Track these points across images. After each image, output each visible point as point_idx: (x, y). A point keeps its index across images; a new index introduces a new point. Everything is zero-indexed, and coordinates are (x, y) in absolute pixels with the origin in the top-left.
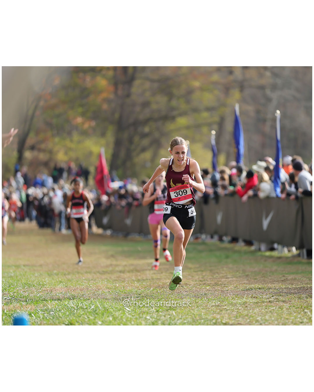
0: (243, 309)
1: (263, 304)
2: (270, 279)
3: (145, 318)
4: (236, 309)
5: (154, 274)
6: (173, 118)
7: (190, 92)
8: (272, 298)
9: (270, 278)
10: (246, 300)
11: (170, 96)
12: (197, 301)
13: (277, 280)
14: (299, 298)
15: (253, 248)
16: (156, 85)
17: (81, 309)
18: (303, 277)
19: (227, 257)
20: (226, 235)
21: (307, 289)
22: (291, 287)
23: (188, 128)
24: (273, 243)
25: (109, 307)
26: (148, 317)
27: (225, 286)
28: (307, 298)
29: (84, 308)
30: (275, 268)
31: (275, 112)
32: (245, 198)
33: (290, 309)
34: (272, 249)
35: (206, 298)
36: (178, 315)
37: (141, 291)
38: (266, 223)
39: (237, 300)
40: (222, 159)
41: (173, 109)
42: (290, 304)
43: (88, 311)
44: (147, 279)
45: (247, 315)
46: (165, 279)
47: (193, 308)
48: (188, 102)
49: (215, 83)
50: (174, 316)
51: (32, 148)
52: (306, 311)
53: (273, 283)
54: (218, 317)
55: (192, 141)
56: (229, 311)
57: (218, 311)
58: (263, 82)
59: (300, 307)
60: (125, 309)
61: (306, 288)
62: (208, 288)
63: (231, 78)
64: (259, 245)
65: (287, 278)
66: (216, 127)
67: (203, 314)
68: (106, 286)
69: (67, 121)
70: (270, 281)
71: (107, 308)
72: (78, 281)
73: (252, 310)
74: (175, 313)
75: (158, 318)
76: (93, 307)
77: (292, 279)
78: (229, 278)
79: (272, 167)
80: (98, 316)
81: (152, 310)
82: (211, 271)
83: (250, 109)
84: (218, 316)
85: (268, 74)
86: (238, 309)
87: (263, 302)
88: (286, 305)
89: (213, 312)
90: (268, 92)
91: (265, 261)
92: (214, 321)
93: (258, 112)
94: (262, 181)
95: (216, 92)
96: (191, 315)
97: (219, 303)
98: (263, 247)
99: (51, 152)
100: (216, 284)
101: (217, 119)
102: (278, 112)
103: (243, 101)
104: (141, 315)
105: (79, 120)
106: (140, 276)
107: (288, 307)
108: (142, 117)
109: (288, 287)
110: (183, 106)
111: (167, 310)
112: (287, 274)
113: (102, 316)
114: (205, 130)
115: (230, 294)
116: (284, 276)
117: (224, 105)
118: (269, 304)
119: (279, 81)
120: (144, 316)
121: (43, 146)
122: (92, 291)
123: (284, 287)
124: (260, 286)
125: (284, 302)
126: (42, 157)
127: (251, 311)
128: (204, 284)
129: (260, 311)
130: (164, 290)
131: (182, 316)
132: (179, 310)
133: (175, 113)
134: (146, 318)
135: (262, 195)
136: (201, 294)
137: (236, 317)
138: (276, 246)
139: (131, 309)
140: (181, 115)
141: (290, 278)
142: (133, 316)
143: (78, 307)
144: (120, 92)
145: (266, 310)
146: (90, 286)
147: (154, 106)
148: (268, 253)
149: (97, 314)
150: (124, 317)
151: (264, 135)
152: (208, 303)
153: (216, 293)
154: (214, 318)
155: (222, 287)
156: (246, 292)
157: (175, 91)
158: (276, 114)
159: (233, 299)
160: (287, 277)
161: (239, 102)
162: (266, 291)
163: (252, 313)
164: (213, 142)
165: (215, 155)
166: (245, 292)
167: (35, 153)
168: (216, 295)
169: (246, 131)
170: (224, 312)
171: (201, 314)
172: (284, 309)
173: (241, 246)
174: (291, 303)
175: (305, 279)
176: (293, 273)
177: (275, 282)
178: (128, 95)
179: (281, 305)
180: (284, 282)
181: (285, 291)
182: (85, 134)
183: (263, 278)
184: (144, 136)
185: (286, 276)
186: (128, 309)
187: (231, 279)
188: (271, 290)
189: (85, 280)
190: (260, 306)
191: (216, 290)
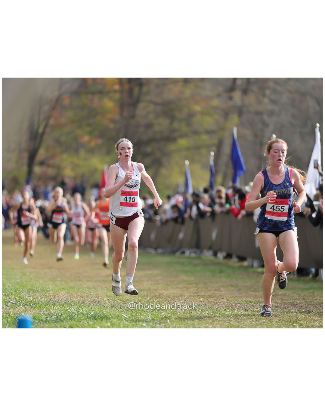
0: (234, 320)
1: (254, 317)
3: (141, 325)
4: (227, 320)
5: (152, 284)
6: (174, 140)
7: (191, 115)
10: (237, 312)
11: (173, 118)
14: (289, 312)
15: (246, 264)
16: (159, 108)
17: (81, 315)
18: (293, 293)
19: (221, 272)
20: (221, 250)
21: (296, 305)
22: (281, 302)
23: (188, 149)
25: (108, 313)
26: (144, 325)
27: (218, 298)
28: (296, 313)
29: (84, 314)
31: (271, 136)
32: (240, 216)
33: (280, 322)
35: (199, 309)
36: (172, 324)
37: (138, 300)
39: (229, 311)
40: (219, 179)
41: (174, 131)
42: (279, 317)
43: (88, 317)
44: (144, 290)
46: (161, 289)
48: (189, 124)
49: (215, 108)
50: (168, 324)
51: (42, 163)
52: (294, 324)
55: (192, 161)
56: (221, 322)
57: (211, 321)
58: (261, 108)
59: (289, 321)
60: (123, 316)
63: (231, 103)
64: (252, 262)
65: (277, 294)
66: (214, 148)
67: (196, 323)
68: (105, 294)
69: (76, 139)
71: (106, 315)
72: (79, 289)
73: (242, 321)
74: (170, 322)
76: (92, 313)
77: (282, 295)
78: (221, 291)
80: (97, 321)
81: (148, 318)
82: (205, 284)
83: (248, 133)
84: (210, 326)
85: (266, 101)
86: (230, 320)
87: (254, 315)
88: (276, 319)
89: (206, 322)
90: (265, 117)
91: (257, 277)
93: (255, 136)
95: (216, 116)
96: (185, 324)
97: (212, 314)
98: (256, 264)
99: (59, 168)
100: (210, 296)
101: (215, 141)
102: (274, 136)
103: (240, 125)
105: (86, 138)
106: (138, 286)
108: (145, 138)
109: (278, 302)
110: (185, 129)
112: (277, 289)
113: (101, 322)
114: (204, 151)
115: (222, 306)
119: (276, 108)
120: (140, 323)
121: (51, 162)
122: (92, 298)
123: (274, 301)
124: (251, 300)
126: (51, 172)
127: (242, 323)
128: (198, 296)
129: (251, 323)
131: (176, 325)
133: (176, 135)
139: (129, 316)
140: (182, 136)
141: (280, 293)
142: (130, 323)
143: (79, 313)
144: (126, 114)
145: (257, 322)
146: (90, 293)
147: (157, 128)
148: (260, 270)
149: (96, 319)
150: (121, 323)
151: (260, 158)
152: (202, 313)
153: (209, 304)
155: (215, 299)
157: (177, 114)
159: (225, 310)
160: (277, 292)
161: (237, 126)
162: (257, 304)
163: (242, 325)
164: (212, 162)
165: (213, 175)
167: (44, 168)
170: (216, 322)
171: (194, 323)
173: (234, 261)
174: (280, 317)
178: (133, 117)
181: (275, 305)
182: (92, 151)
184: (146, 155)
186: (126, 316)
187: (224, 292)
189: (86, 288)
190: (251, 318)
191: (209, 302)
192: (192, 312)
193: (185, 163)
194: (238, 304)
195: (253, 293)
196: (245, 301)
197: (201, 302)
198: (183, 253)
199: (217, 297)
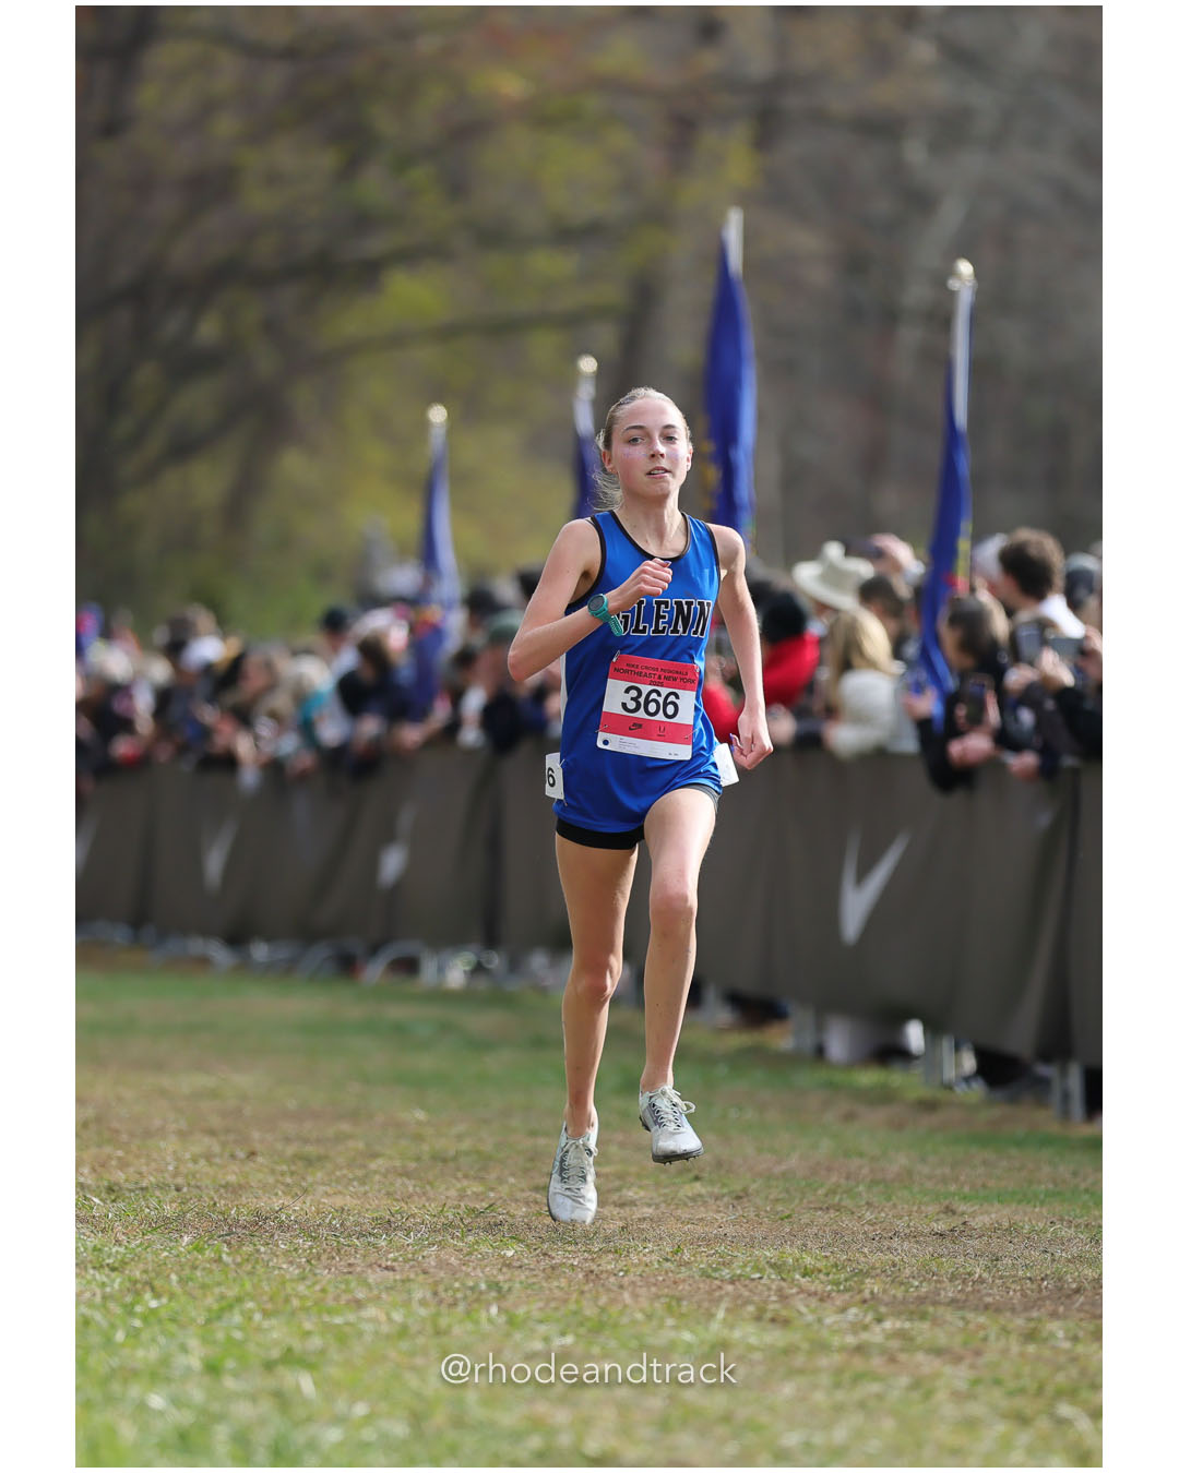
1: (824, 1362)
2: (870, 1223)
5: (209, 1157)
6: (369, 273)
7: (469, 129)
8: (877, 1329)
9: (869, 1216)
10: (725, 1333)
11: (356, 145)
12: (443, 1322)
13: (907, 1231)
14: (1030, 1336)
15: (781, 1038)
16: (274, 78)
18: (1062, 1220)
21: (1077, 1291)
22: (985, 1275)
23: (447, 333)
24: (900, 1017)
26: (157, 1401)
28: (1076, 1340)
30: (900, 1161)
31: (951, 272)
33: (977, 1396)
34: (891, 1053)
35: (494, 1310)
37: (122, 1250)
38: (856, 904)
39: (673, 1327)
41: (363, 221)
42: (972, 1367)
45: (727, 1418)
46: (264, 1187)
47: (419, 1361)
49: (615, 86)
50: (306, 1400)
52: (1065, 1410)
53: (886, 1243)
54: (561, 1416)
55: (469, 411)
58: (886, 94)
59: (1034, 1387)
61: (1074, 1286)
62: (510, 1253)
63: (710, 61)
64: (820, 1027)
65: (964, 1223)
66: (607, 335)
67: (471, 1397)
70: (865, 1233)
74: (316, 1384)
75: (215, 1407)
77: (994, 1230)
78: (633, 1203)
79: (904, 590)
83: (807, 242)
85: (923, 51)
87: (824, 1350)
88: (957, 1376)
90: (915, 152)
91: (849, 1117)
92: (535, 1442)
93: (854, 264)
94: (856, 660)
95: (620, 139)
98: (839, 1043)
101: (612, 292)
102: (965, 268)
103: (768, 198)
104: (116, 1387)
106: (123, 1164)
107: (962, 1385)
108: (183, 255)
109: (970, 1274)
111: (269, 1366)
112: (965, 1198)
114: (542, 346)
115: (635, 1296)
116: (950, 1211)
117: (659, 216)
118: (858, 1363)
119: (983, 100)
120: (135, 1391)
123: (948, 1267)
124: (808, 1260)
125: (938, 1352)
127: (749, 1395)
129: (802, 1400)
130: (258, 1251)
131: (351, 1403)
132: (334, 1372)
133: (376, 245)
134: (142, 1406)
135: (844, 737)
136: (471, 1284)
137: (664, 1425)
138: (915, 1035)
140: (409, 257)
141: (980, 1221)
145: (840, 1396)
147: (258, 201)
148: (869, 1077)
151: (877, 398)
153: (558, 1282)
154: (536, 1424)
155: (589, 1252)
156: (730, 1288)
157: (383, 120)
158: (953, 284)
159: (651, 1321)
160: (966, 1218)
161: (745, 200)
163: (753, 1411)
166: (720, 1288)
168: (558, 1293)
169: (780, 371)
172: (941, 1396)
173: (712, 1024)
174: (981, 1361)
175: (1067, 1233)
176: (1002, 1197)
177: (895, 1243)
179: (926, 1370)
180: (947, 1242)
181: (950, 1292)
183: (832, 1214)
184: (190, 365)
185: (962, 1207)
188: (872, 1286)
190: (801, 1372)
191: (553, 1268)
192: (450, 1326)
193: (424, 425)
194: (732, 1282)
195: (822, 1218)
196: (773, 1266)
197: (509, 1266)
198: (409, 966)
199: (607, 1239)
